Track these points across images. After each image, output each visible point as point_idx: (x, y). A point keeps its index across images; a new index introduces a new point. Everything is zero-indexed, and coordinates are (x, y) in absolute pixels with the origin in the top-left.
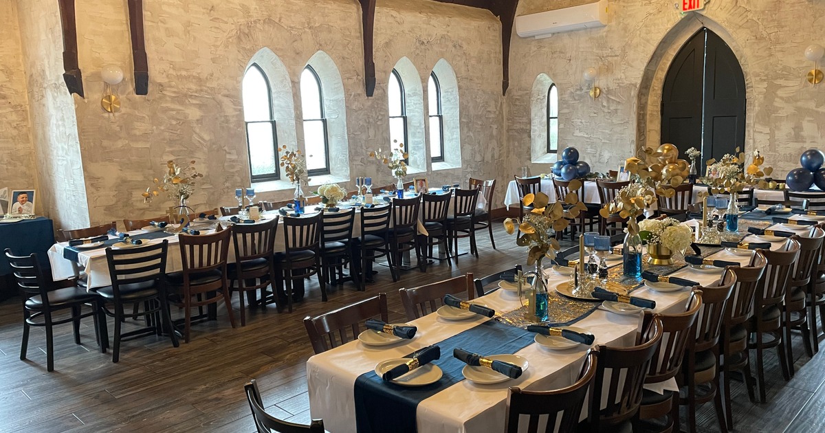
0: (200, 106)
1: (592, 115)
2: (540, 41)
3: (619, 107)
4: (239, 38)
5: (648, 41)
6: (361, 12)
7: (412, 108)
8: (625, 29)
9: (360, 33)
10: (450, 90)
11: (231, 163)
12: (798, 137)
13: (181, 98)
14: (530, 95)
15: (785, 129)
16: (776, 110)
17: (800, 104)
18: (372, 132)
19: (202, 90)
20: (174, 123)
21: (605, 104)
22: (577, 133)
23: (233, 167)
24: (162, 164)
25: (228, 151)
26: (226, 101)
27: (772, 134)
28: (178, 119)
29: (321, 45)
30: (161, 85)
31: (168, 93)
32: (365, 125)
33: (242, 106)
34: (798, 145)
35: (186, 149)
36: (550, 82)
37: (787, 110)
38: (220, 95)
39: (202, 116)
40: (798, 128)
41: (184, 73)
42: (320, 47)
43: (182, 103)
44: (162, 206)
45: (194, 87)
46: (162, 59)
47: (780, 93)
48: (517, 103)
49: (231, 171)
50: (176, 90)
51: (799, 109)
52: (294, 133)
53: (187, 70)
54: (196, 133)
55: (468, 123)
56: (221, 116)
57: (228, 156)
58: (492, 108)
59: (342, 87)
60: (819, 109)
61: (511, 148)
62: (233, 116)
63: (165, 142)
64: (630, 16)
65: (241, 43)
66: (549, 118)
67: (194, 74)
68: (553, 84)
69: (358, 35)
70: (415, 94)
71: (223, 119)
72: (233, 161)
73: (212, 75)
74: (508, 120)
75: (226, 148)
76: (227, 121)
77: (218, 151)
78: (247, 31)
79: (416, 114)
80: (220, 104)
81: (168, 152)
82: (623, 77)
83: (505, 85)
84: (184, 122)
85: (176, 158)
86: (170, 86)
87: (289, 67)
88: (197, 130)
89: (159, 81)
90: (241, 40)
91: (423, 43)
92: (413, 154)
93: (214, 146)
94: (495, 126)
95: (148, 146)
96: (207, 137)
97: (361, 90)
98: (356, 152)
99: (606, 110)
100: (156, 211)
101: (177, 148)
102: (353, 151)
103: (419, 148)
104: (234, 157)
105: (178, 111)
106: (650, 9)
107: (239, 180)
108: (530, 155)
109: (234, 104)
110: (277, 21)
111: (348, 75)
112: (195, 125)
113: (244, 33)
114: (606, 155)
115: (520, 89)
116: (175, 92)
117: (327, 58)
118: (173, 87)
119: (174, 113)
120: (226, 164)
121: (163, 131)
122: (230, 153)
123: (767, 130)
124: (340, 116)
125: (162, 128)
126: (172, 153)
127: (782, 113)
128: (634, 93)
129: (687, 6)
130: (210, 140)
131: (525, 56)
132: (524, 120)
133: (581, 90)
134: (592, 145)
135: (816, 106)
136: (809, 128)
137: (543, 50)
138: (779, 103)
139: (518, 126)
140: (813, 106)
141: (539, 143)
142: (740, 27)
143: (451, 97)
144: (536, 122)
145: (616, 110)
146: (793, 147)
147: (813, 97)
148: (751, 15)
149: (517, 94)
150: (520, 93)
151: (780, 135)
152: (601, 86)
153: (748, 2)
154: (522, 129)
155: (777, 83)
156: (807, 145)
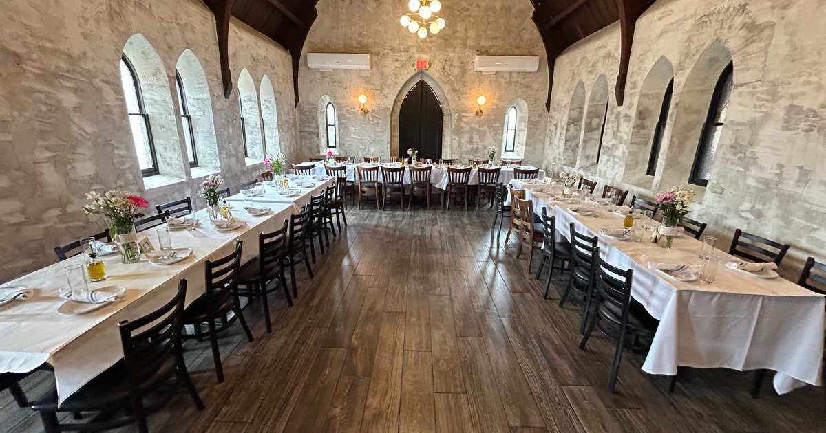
0: (76, 91)
1: (363, 125)
2: (322, 73)
3: (380, 121)
4: (110, 15)
5: (396, 83)
6: (215, 22)
7: (248, 111)
8: (382, 74)
9: (216, 40)
10: (269, 100)
11: (121, 159)
12: (471, 142)
13: (50, 77)
14: (316, 109)
15: (466, 138)
16: (462, 128)
17: (472, 126)
18: (231, 130)
19: (74, 71)
20: (44, 108)
21: (371, 119)
22: (352, 136)
23: (123, 163)
24: (35, 163)
25: (115, 145)
26: (106, 88)
27: (460, 140)
28: (50, 105)
29: (188, 43)
30: (15, 55)
31: (29, 67)
32: (226, 123)
33: (123, 95)
34: (471, 146)
35: (65, 143)
36: (328, 101)
37: (467, 128)
38: (97, 80)
39: (80, 103)
40: (471, 138)
41: (48, 45)
42: (188, 45)
43: (51, 84)
44: (45, 216)
45: (64, 66)
46: (11, 19)
47: (464, 119)
48: (307, 113)
49: (122, 167)
50: (38, 65)
51: (471, 128)
52: (175, 128)
53: (51, 41)
54: (75, 123)
55: (282, 125)
56: (102, 105)
57: (116, 152)
58: (291, 116)
59: (207, 88)
60: (481, 129)
61: (303, 144)
62: (116, 106)
63: (35, 133)
64: (385, 66)
65: (113, 22)
66: (327, 125)
67: (62, 48)
68: (330, 103)
69: (214, 41)
70: (250, 100)
71: (105, 108)
72: (123, 157)
73: (85, 54)
74: (300, 124)
75: (113, 142)
76: (110, 112)
77: (104, 145)
78: (118, 10)
79: (252, 116)
80: (98, 91)
81: (42, 147)
82: (382, 103)
83: (297, 100)
84: (57, 108)
85: (52, 154)
86: (31, 59)
87: (164, 60)
88: (76, 120)
89: (12, 49)
90: (113, 19)
91: (254, 60)
92: (251, 148)
93: (99, 140)
94: (293, 129)
95: (10, 138)
96: (89, 129)
97: (220, 92)
98: (222, 147)
99: (371, 123)
100: (36, 223)
101: (52, 142)
102: (220, 146)
103: (256, 144)
104: (123, 152)
105: (48, 94)
106: (397, 64)
107: (131, 176)
108: (319, 149)
109: (115, 93)
110: (147, 7)
111: (210, 77)
112: (72, 114)
113: (115, 11)
114: (372, 150)
115: (308, 104)
116: (39, 68)
117: (193, 57)
118: (34, 61)
119: (42, 96)
120: (115, 161)
121: (30, 119)
122: (117, 148)
123: (457, 138)
124: (206, 114)
125: (27, 115)
126: (47, 148)
127: (464, 130)
128: (388, 113)
129: (419, 66)
130: (94, 132)
131: (311, 81)
132: (314, 125)
133: (355, 108)
134: (363, 144)
135: (480, 127)
136: (476, 138)
137: (325, 80)
138: (463, 125)
139: (308, 129)
140: (478, 127)
141: (323, 141)
142: (445, 83)
143: (269, 105)
144: (321, 127)
145: (378, 123)
146: (469, 147)
147: (478, 122)
148: (451, 77)
149: (305, 107)
150: (309, 107)
151: (464, 141)
152: (368, 107)
153: (450, 70)
154: (312, 132)
155: (463, 114)
156: (475, 146)
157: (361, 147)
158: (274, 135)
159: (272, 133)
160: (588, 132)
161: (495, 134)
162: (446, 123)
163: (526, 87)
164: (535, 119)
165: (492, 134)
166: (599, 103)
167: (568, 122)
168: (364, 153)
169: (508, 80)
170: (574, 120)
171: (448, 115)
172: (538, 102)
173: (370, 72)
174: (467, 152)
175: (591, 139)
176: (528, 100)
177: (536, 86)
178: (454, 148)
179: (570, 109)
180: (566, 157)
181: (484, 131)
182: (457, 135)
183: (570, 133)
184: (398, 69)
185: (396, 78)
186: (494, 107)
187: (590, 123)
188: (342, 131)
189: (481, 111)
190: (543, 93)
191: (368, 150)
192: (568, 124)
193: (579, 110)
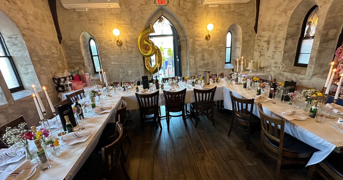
1: (119, 53)
2: (79, 13)
3: (133, 49)
5: (143, 18)
8: (130, 10)
12: (203, 59)
14: (79, 44)
15: (199, 56)
16: (196, 49)
17: (203, 47)
21: (125, 48)
22: (112, 63)
27: (195, 59)
34: (203, 62)
37: (200, 49)
40: (203, 56)
47: (197, 43)
48: (71, 48)
51: (203, 49)
58: (54, 51)
60: (210, 49)
64: (132, 4)
66: (92, 56)
68: (91, 39)
74: (66, 58)
82: (133, 34)
83: (60, 38)
94: (59, 62)
106: (142, 2)
114: (130, 72)
115: (71, 40)
127: (198, 51)
129: (160, 3)
131: (70, 21)
132: (79, 57)
133: (111, 41)
134: (122, 68)
135: (208, 48)
136: (206, 56)
137: (82, 18)
138: (197, 47)
139: (75, 61)
140: (207, 48)
141: (90, 69)
142: (182, 15)
143: (17, 42)
144: (85, 59)
145: (132, 51)
146: (202, 63)
147: (207, 44)
148: (185, 11)
149: (70, 43)
150: (72, 42)
151: (198, 59)
152: (121, 39)
153: (184, 4)
154: (78, 62)
155: (196, 39)
156: (206, 62)
157: (121, 70)
158: (30, 71)
159: (27, 69)
160: (323, 43)
161: (220, 52)
162: (183, 46)
163: (241, 15)
164: (247, 38)
165: (218, 52)
166: (339, 14)
167: (287, 38)
168: (124, 75)
169: (227, 10)
170: (292, 35)
171: (184, 41)
172: (248, 26)
173: (120, 9)
174: (201, 67)
175: (326, 49)
176: (242, 25)
177: (247, 14)
178: (191, 65)
179: (289, 26)
180: (284, 65)
181: (212, 50)
182: (193, 55)
183: (288, 46)
184: (142, 6)
185: (142, 14)
186: (218, 32)
187: (327, 34)
188: (103, 60)
189: (209, 36)
190: (252, 19)
191: (127, 72)
192: (287, 39)
193: (296, 26)
